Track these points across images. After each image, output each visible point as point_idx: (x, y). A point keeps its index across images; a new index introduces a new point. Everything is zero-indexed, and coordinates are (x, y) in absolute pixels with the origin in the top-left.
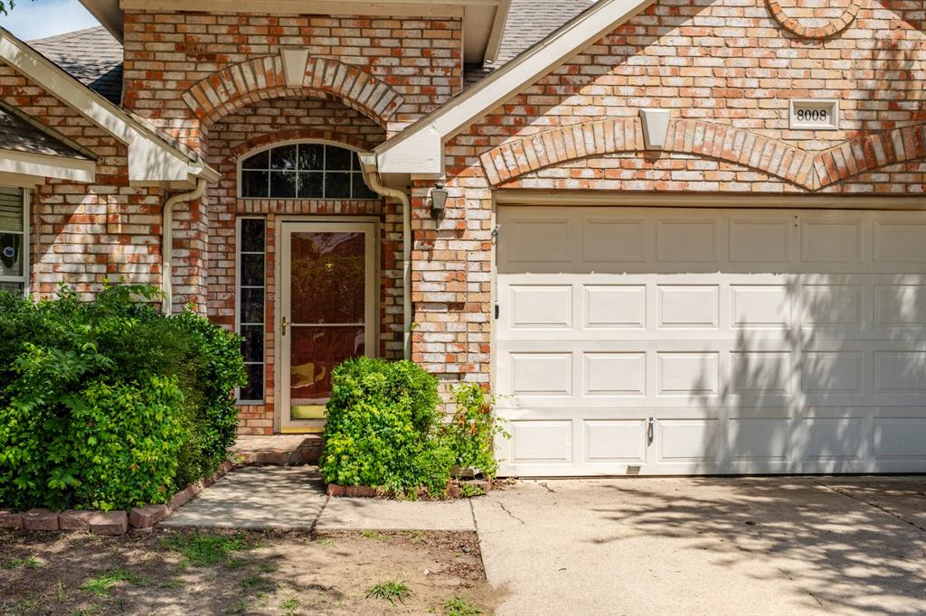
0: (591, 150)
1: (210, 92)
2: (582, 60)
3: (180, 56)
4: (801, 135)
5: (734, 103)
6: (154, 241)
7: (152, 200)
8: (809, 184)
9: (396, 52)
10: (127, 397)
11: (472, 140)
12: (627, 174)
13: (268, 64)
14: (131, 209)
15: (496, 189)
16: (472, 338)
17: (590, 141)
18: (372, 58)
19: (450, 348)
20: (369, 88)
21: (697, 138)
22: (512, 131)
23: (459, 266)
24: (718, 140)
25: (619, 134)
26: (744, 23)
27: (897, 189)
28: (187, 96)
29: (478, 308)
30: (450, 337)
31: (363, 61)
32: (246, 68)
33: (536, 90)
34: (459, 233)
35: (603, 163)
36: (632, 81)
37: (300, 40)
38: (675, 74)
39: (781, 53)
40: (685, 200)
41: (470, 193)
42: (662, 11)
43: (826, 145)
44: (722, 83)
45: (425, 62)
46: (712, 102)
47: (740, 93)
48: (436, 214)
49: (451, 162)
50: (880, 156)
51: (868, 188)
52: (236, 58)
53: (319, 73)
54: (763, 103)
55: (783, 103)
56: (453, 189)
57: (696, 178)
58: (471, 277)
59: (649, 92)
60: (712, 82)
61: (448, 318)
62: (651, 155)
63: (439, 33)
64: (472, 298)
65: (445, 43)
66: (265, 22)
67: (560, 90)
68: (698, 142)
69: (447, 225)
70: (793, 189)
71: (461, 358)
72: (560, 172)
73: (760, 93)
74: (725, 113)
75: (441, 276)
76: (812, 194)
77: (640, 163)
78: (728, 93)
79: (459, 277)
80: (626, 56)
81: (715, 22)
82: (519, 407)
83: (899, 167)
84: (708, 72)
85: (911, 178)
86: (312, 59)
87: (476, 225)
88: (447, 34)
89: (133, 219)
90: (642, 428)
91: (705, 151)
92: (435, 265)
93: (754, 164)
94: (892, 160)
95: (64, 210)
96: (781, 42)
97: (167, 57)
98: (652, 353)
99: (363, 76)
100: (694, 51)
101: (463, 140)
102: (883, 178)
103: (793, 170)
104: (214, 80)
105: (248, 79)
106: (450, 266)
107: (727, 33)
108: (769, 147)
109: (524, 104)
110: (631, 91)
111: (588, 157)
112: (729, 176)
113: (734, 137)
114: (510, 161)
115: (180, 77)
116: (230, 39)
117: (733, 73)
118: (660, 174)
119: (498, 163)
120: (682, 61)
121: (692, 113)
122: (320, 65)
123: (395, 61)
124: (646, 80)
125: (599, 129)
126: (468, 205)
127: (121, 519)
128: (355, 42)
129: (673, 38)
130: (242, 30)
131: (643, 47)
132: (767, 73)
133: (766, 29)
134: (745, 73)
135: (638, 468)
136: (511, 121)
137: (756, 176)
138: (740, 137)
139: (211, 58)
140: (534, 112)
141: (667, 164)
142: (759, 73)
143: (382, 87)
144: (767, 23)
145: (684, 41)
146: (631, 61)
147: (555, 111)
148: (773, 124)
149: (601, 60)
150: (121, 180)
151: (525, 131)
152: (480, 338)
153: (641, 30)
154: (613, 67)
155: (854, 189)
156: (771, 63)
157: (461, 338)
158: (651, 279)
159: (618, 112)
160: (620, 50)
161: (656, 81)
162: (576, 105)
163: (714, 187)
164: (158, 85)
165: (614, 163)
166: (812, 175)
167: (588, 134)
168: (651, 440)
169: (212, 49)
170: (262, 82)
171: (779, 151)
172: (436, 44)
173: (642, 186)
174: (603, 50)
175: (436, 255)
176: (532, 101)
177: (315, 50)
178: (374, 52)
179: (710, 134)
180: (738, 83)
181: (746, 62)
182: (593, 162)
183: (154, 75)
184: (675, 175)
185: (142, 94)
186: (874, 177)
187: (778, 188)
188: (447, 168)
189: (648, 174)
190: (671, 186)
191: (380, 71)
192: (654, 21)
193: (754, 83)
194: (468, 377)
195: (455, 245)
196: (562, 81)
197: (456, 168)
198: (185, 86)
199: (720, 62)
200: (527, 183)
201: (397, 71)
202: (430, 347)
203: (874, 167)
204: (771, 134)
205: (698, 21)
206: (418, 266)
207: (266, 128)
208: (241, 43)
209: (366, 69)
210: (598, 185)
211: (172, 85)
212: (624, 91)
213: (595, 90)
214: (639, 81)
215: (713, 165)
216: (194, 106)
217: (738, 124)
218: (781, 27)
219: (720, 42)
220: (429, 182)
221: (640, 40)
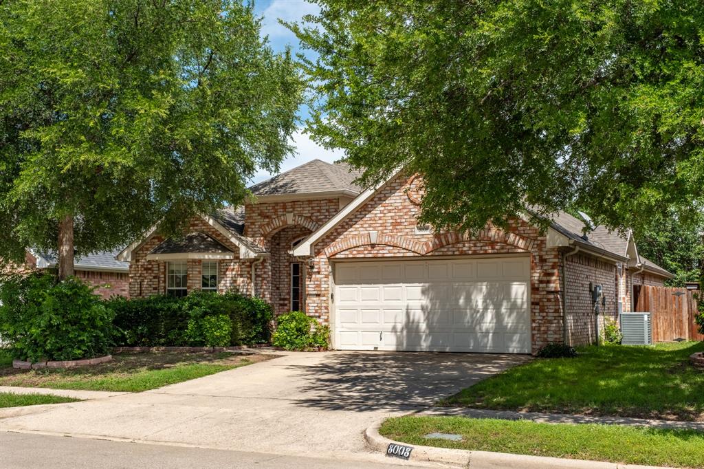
0: (355, 245)
1: (267, 228)
2: (353, 217)
3: (259, 217)
4: (419, 237)
5: (398, 227)
6: (249, 276)
7: (248, 264)
8: (421, 253)
9: (319, 211)
10: (213, 320)
11: (322, 244)
12: (366, 252)
13: (282, 218)
14: (243, 266)
15: (329, 259)
16: (323, 305)
17: (355, 243)
18: (312, 214)
19: (316, 308)
20: (311, 223)
21: (386, 239)
22: (333, 240)
23: (318, 283)
24: (393, 240)
25: (363, 240)
26: (401, 201)
27: (450, 253)
28: (261, 230)
29: (324, 296)
30: (316, 305)
31: (309, 215)
32: (276, 219)
33: (340, 227)
34: (319, 273)
35: (359, 249)
36: (367, 222)
37: (291, 210)
38: (380, 219)
39: (412, 210)
40: (384, 259)
41: (322, 260)
42: (376, 199)
43: (427, 240)
44: (394, 221)
45: (327, 214)
46: (391, 228)
47: (400, 224)
48: (312, 267)
49: (316, 251)
50: (444, 243)
51: (441, 253)
52: (274, 217)
53: (296, 220)
54: (407, 227)
55: (413, 226)
56: (316, 260)
57: (387, 252)
58: (322, 286)
59: (372, 226)
60: (391, 221)
61: (316, 299)
62: (373, 246)
63: (331, 204)
64: (322, 292)
65: (333, 207)
66: (282, 204)
67: (346, 227)
68: (387, 241)
69: (315, 270)
70: (417, 255)
71: (319, 311)
72: (347, 252)
73: (406, 224)
74: (395, 231)
75: (313, 286)
76: (423, 256)
77: (370, 248)
78: (395, 225)
79: (318, 286)
80: (366, 215)
81: (392, 201)
82: (343, 327)
83: (450, 246)
84: (390, 218)
85: (455, 249)
86: (294, 216)
87: (324, 270)
88: (334, 204)
89: (244, 270)
90: (379, 334)
91: (389, 244)
92: (312, 283)
93: (404, 247)
94: (448, 244)
95: (226, 267)
96: (412, 206)
97: (256, 218)
98: (381, 310)
99: (309, 220)
100: (385, 212)
101: (320, 244)
102: (446, 250)
103: (416, 248)
104: (268, 224)
105: (277, 223)
106: (316, 283)
107: (396, 205)
108: (408, 241)
109: (336, 232)
110: (367, 225)
111: (354, 247)
112: (396, 251)
113: (397, 239)
114: (332, 249)
115: (259, 223)
116: (272, 211)
117: (397, 217)
118: (376, 252)
119: (329, 251)
120: (382, 215)
121: (385, 231)
122: (297, 217)
123: (319, 214)
124: (371, 222)
125: (357, 239)
126: (321, 264)
127: (212, 348)
128: (307, 209)
129: (380, 208)
130: (276, 207)
131: (371, 211)
132: (408, 217)
133: (407, 203)
134: (401, 217)
135: (377, 348)
136: (333, 237)
137: (405, 251)
138: (399, 239)
139: (268, 217)
140: (339, 234)
141: (378, 248)
142: (405, 217)
143: (314, 223)
144: (408, 200)
145: (383, 208)
146: (367, 216)
147: (345, 233)
148: (410, 233)
149: (359, 216)
150: (237, 258)
151: (337, 240)
152: (325, 305)
153: (370, 206)
154: (362, 218)
155: (437, 254)
156: (409, 213)
157: (319, 305)
158: (381, 286)
159: (363, 232)
160: (363, 213)
161: (374, 222)
162: (352, 231)
163: (392, 255)
164: (253, 227)
165: (362, 249)
166: (423, 250)
167: (354, 240)
168: (381, 339)
169: (268, 214)
170: (281, 223)
171: (412, 243)
172: (331, 207)
173: (370, 256)
174: (358, 213)
175: (312, 279)
176: (339, 230)
177: (296, 212)
178: (313, 211)
179: (390, 238)
180: (399, 221)
181: (401, 214)
182: (356, 249)
183: (253, 224)
184: (381, 251)
185: (250, 230)
186: (443, 249)
187: (412, 254)
188: (315, 253)
189: (372, 252)
190: (380, 255)
191: (314, 218)
192: (374, 203)
193: (404, 220)
194: (322, 317)
195: (318, 276)
196: (347, 224)
197: (318, 253)
198: (260, 227)
199: (393, 214)
200: (338, 256)
201: (319, 217)
202: (311, 308)
203: (442, 246)
204: (409, 237)
205: (387, 201)
206: (307, 283)
207: (299, 232)
208: (276, 211)
209: (310, 217)
210: (358, 256)
211: (257, 226)
212: (365, 226)
213: (357, 226)
214: (369, 222)
215: (392, 248)
216: (263, 233)
217: (399, 234)
218: (411, 201)
219: (394, 208)
220: (308, 257)
221: (370, 209)
